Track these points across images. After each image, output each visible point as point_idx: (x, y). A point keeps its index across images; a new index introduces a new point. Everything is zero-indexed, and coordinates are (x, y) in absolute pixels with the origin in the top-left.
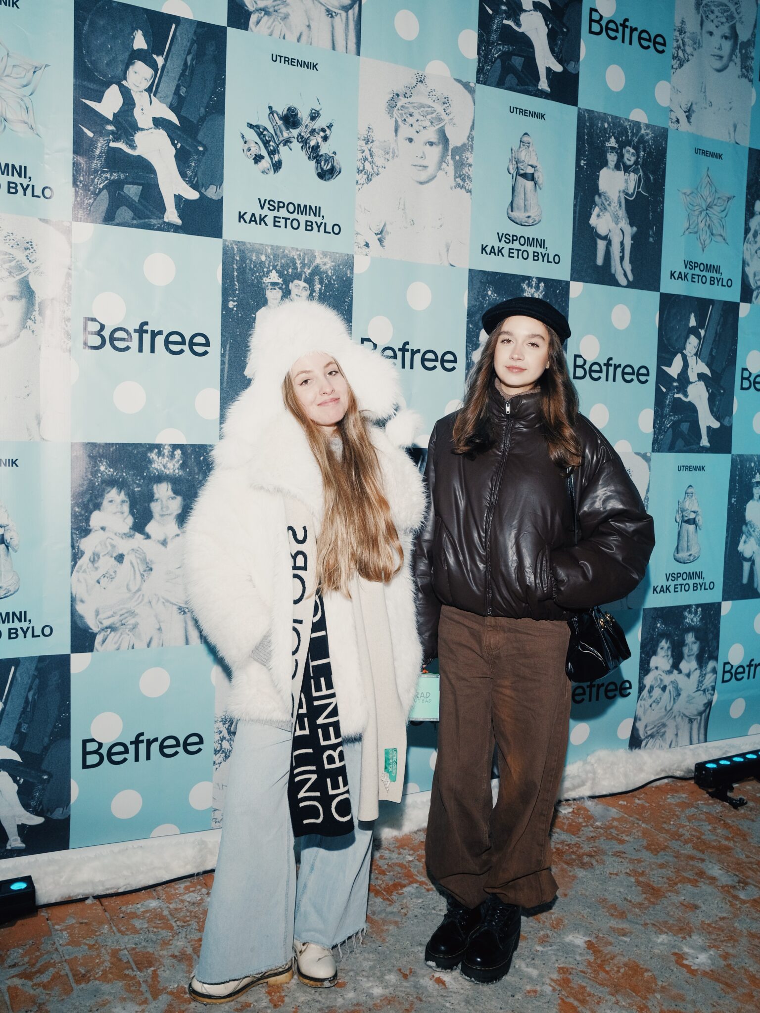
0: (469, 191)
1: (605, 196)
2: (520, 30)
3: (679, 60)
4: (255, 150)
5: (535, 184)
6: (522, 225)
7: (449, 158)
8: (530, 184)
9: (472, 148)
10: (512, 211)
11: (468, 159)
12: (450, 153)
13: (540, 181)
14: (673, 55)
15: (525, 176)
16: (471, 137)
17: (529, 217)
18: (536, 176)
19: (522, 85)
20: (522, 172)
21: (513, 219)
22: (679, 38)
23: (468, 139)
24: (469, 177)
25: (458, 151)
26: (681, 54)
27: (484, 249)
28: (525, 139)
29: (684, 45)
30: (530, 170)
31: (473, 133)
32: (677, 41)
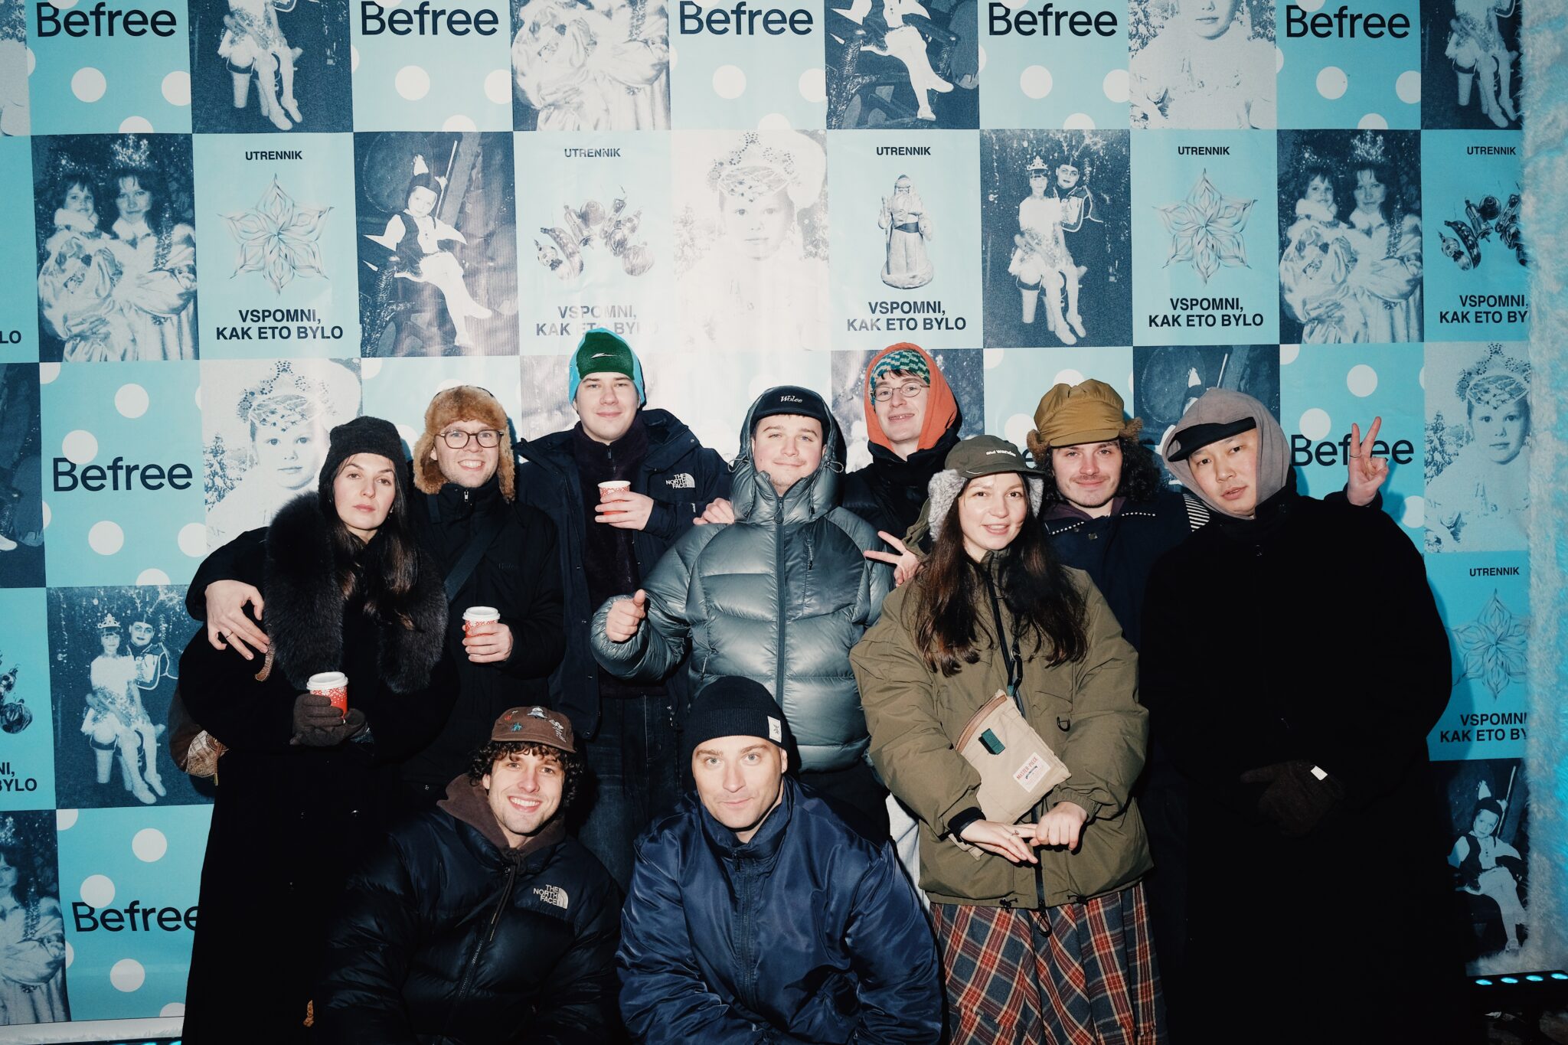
0: (826, 258)
1: (1030, 234)
2: (885, 54)
3: (1140, 37)
4: (551, 256)
5: (921, 235)
6: (904, 288)
7: (795, 223)
8: (913, 237)
9: (826, 206)
10: (889, 273)
11: (821, 220)
12: (795, 218)
13: (927, 231)
14: (1130, 34)
15: (904, 228)
16: (824, 195)
17: (914, 277)
18: (921, 225)
19: (893, 119)
20: (899, 224)
21: (890, 283)
22: (1138, 10)
23: (820, 197)
24: (825, 242)
25: (806, 213)
26: (1142, 29)
27: (851, 324)
28: (903, 183)
29: (1146, 16)
30: (912, 220)
31: (827, 189)
32: (1136, 14)
